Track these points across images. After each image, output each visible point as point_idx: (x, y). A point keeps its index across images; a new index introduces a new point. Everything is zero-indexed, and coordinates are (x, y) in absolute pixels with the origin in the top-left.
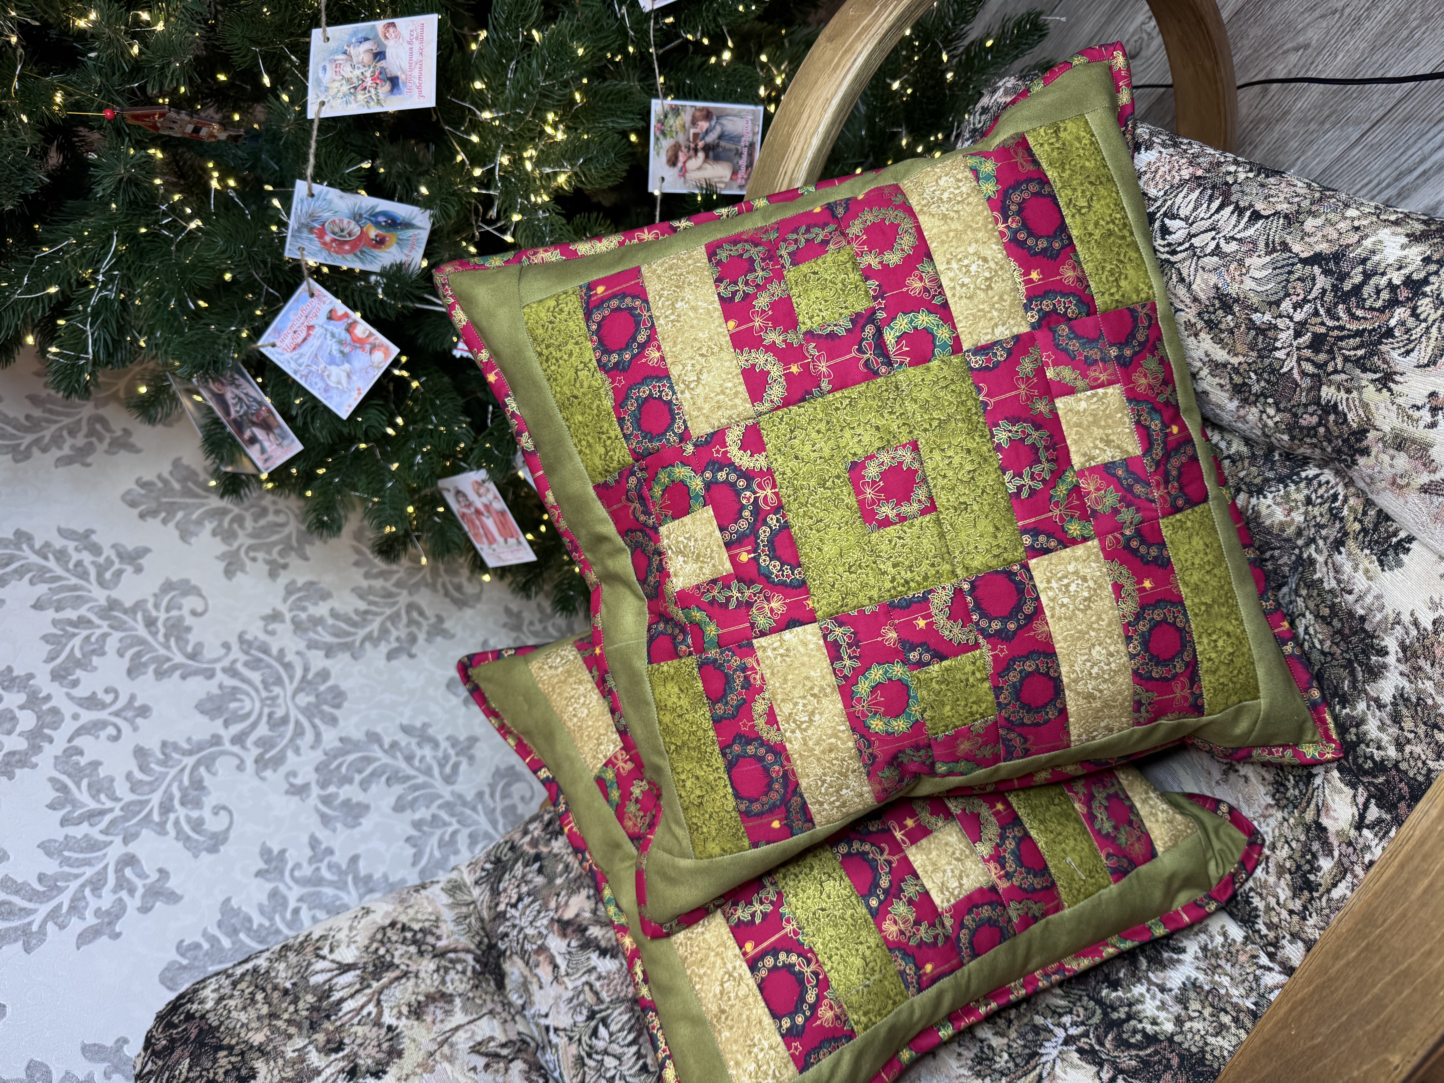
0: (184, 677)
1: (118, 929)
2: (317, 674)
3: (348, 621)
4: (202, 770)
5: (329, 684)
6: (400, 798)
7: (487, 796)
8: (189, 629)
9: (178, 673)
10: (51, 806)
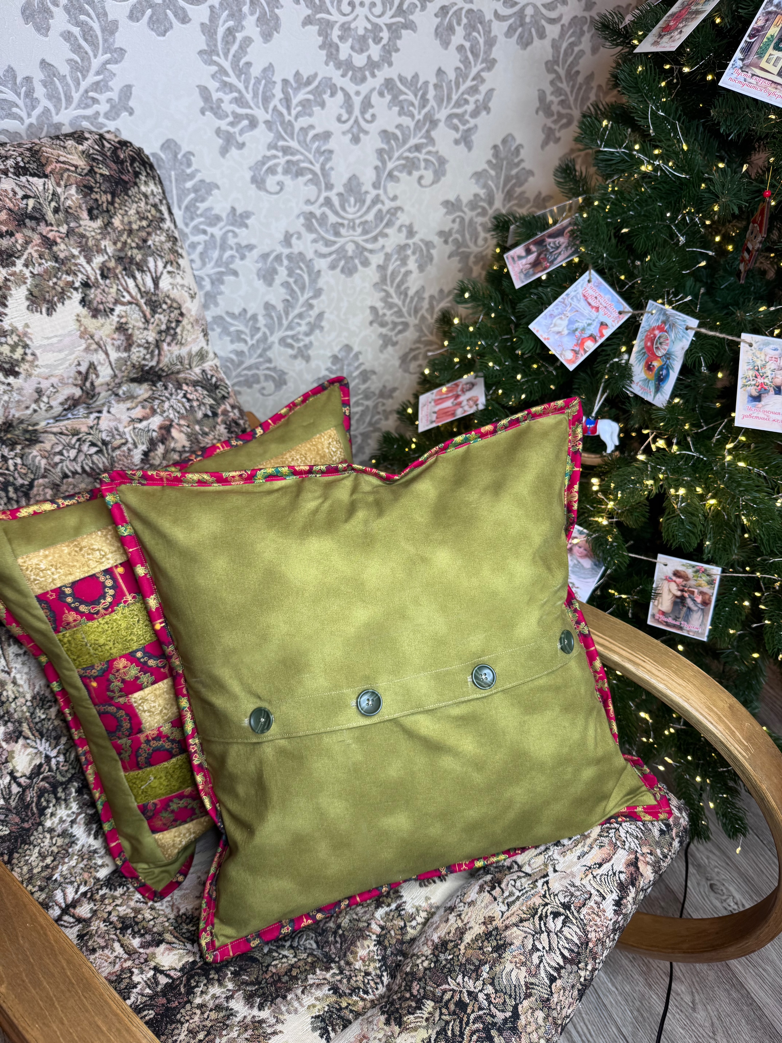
0: (376, 168)
1: (207, 113)
2: (367, 259)
3: (402, 282)
4: (310, 176)
5: (359, 267)
6: (274, 307)
7: (268, 365)
8: (410, 173)
9: (379, 164)
10: (297, 74)
